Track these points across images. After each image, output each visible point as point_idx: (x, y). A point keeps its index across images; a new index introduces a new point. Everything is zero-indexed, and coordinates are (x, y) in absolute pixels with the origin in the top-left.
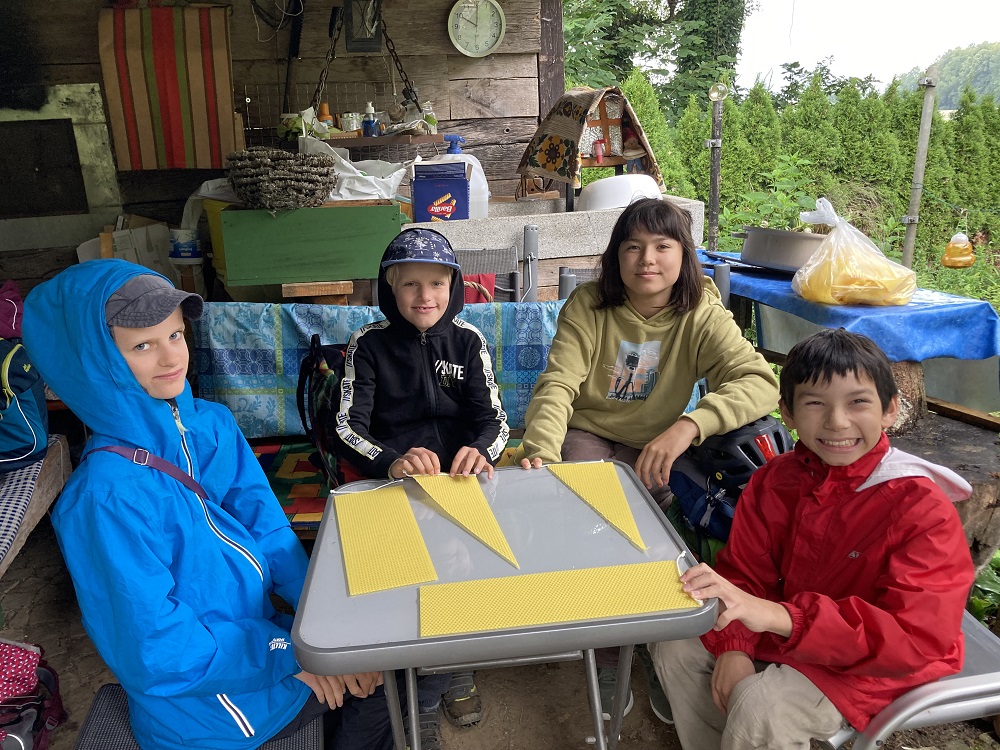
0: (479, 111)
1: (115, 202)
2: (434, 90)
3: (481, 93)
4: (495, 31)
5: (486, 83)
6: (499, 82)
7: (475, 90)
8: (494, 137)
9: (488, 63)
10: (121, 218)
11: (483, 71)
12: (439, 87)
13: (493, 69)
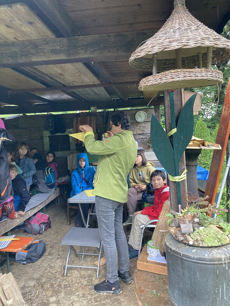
0: (142, 132)
1: (75, 149)
2: (133, 128)
3: (143, 129)
4: (145, 117)
5: (144, 127)
6: (146, 127)
7: (142, 128)
8: (146, 137)
9: (144, 123)
10: (75, 152)
11: (143, 125)
12: (134, 128)
13: (145, 124)
